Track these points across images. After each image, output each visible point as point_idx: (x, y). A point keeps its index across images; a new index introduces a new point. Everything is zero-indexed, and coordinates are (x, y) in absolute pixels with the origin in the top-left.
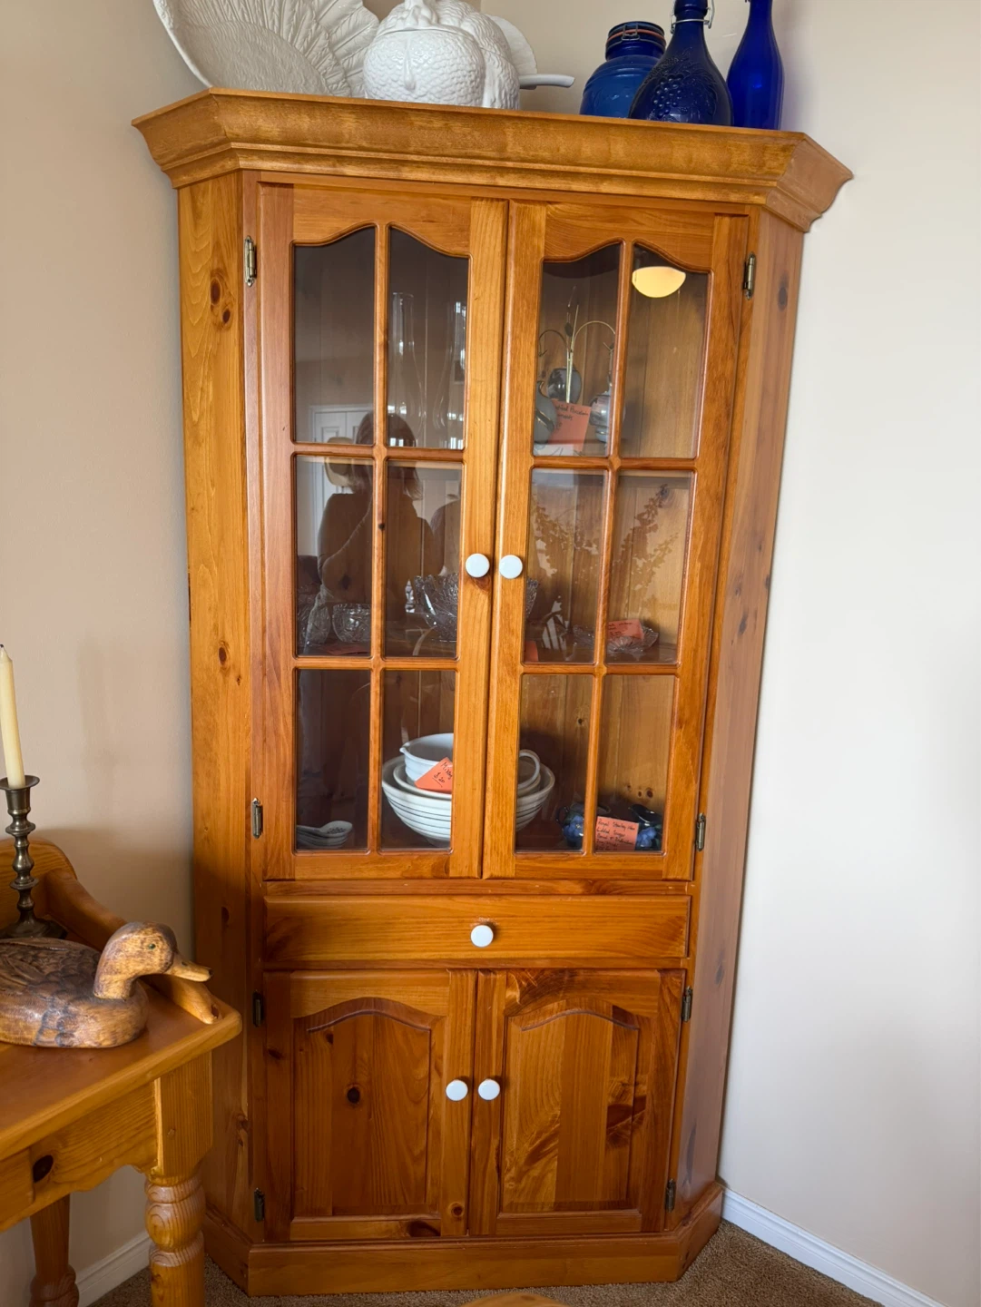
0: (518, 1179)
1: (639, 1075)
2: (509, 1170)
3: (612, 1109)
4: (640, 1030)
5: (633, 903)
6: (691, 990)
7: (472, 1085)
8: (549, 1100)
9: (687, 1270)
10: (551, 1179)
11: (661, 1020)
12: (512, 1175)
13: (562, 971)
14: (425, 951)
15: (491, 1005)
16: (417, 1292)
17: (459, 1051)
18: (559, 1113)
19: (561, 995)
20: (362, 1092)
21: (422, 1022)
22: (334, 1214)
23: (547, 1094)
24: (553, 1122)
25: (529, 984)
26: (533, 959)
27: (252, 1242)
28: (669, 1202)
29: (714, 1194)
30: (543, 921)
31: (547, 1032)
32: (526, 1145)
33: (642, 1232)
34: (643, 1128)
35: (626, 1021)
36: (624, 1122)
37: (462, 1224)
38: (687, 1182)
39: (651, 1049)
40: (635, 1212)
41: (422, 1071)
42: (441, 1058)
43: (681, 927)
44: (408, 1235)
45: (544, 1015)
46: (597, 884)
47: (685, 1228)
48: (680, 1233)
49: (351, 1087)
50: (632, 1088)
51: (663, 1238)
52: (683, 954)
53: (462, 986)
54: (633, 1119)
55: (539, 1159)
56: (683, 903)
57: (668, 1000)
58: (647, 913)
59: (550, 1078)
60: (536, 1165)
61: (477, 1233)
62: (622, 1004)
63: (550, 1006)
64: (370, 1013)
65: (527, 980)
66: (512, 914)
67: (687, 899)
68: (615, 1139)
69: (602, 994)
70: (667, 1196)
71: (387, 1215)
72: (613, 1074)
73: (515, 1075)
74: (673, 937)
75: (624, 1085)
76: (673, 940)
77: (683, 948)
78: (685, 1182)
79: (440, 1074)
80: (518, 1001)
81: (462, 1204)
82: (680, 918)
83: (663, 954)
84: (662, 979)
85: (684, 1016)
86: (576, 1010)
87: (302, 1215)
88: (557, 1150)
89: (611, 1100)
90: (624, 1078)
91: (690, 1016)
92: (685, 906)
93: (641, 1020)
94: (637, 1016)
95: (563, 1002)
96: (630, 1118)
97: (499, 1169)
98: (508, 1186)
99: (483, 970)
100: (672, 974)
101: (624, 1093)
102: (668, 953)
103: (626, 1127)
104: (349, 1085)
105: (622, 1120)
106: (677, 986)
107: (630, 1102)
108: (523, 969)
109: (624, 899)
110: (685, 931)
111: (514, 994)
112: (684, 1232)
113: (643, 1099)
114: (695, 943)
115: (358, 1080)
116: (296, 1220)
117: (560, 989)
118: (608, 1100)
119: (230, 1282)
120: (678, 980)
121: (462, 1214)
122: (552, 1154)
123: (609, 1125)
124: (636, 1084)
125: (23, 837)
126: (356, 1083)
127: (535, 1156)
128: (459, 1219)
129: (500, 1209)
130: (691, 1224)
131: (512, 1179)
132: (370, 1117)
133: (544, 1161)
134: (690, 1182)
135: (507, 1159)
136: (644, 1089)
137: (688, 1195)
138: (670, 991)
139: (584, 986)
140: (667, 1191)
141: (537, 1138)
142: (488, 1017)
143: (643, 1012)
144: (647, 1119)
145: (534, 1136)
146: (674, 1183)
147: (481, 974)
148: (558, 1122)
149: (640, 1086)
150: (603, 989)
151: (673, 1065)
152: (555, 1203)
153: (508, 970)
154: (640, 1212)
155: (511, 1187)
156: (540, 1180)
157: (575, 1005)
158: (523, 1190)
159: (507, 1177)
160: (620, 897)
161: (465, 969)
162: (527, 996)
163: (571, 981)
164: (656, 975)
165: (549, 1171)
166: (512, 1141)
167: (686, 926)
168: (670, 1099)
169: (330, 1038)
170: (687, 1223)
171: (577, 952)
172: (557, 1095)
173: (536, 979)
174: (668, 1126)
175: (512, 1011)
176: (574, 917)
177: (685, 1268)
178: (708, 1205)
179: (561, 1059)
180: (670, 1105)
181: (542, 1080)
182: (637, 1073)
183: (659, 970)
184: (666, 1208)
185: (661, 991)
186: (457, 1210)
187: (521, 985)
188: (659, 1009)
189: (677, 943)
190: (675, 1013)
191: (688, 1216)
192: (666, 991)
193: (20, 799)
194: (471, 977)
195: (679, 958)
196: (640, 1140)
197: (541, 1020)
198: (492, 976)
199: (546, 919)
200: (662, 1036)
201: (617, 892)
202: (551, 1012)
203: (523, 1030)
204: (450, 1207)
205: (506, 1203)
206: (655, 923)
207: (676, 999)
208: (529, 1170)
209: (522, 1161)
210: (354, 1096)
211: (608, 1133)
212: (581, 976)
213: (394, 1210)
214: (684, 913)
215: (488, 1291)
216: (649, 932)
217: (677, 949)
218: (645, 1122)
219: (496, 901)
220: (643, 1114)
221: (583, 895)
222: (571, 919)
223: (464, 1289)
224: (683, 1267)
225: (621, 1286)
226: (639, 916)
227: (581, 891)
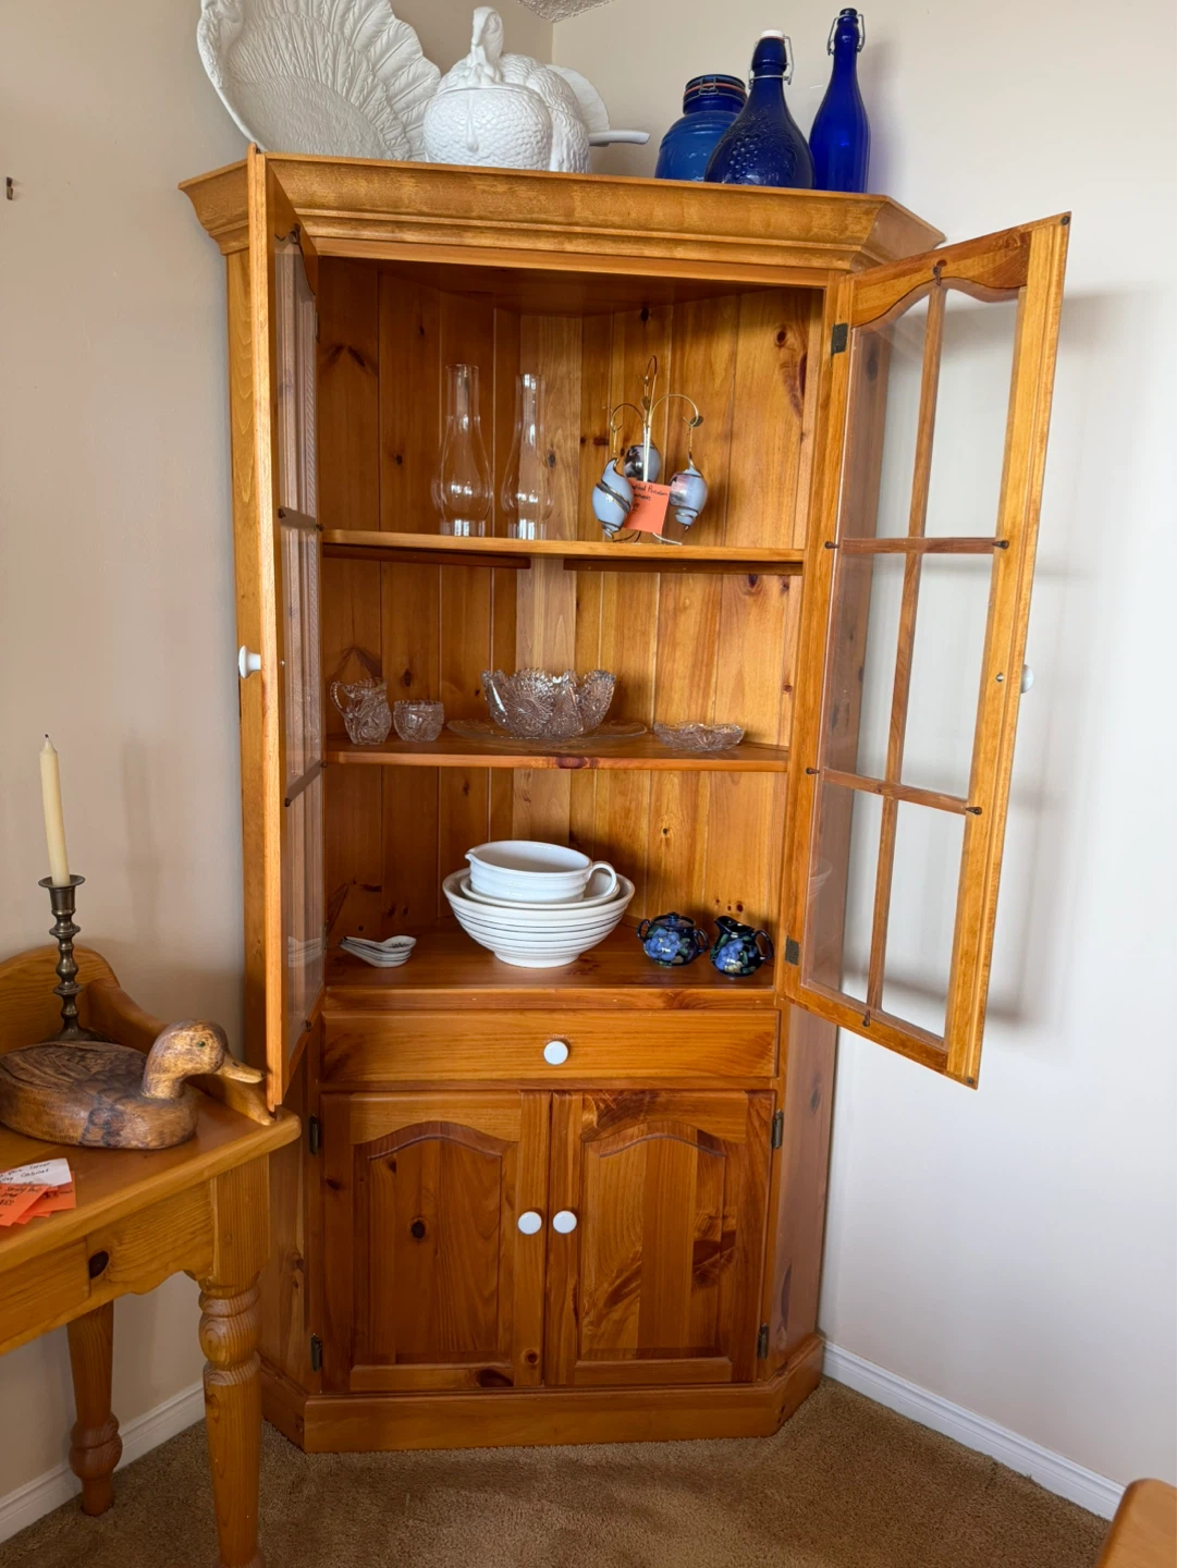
0: (597, 1323)
1: (727, 1208)
2: (587, 1313)
3: (699, 1245)
4: (727, 1158)
5: (720, 1018)
6: (782, 1114)
7: (547, 1219)
8: (629, 1235)
9: (783, 1425)
10: (633, 1323)
11: (749, 1146)
12: (591, 1319)
13: (643, 1092)
14: (493, 1070)
15: (566, 1128)
16: (488, 1448)
17: (532, 1179)
18: (640, 1249)
19: (641, 1118)
20: (428, 1228)
21: (493, 1148)
22: (398, 1362)
23: (628, 1228)
24: (634, 1259)
25: (607, 1106)
26: (611, 1078)
27: (308, 1393)
28: (762, 1348)
29: (812, 1346)
30: (622, 1038)
31: (627, 1160)
32: (606, 1285)
33: (732, 1382)
34: (732, 1266)
35: (712, 1147)
36: (713, 1259)
37: (537, 1373)
38: (783, 1329)
39: (737, 1177)
40: (724, 1360)
41: (492, 1204)
42: (513, 1188)
43: (769, 1044)
44: (478, 1384)
45: (624, 1140)
46: (680, 998)
47: (780, 1379)
48: (774, 1385)
49: (416, 1220)
50: (720, 1222)
51: (756, 1388)
52: (772, 1073)
53: (535, 1108)
54: (721, 1257)
55: (620, 1301)
56: (772, 1018)
57: (757, 1124)
58: (733, 1028)
59: (630, 1210)
60: (616, 1307)
61: (553, 1382)
62: (707, 1128)
63: (630, 1131)
64: (435, 1138)
65: (604, 1101)
66: (589, 1030)
67: (775, 1014)
68: (703, 1277)
69: (685, 1117)
70: (760, 1343)
71: (455, 1362)
72: (699, 1204)
73: (593, 1207)
74: (762, 1055)
75: (710, 1217)
76: (762, 1058)
77: (772, 1066)
78: (779, 1329)
79: (512, 1205)
80: (595, 1124)
81: (537, 1351)
82: (768, 1034)
83: (750, 1073)
84: (751, 1101)
85: (775, 1141)
86: (658, 1134)
87: (362, 1363)
88: (639, 1291)
89: (697, 1235)
90: (711, 1210)
91: (781, 1144)
92: (774, 1021)
93: (728, 1145)
94: (724, 1142)
95: (643, 1127)
96: (718, 1256)
97: (576, 1310)
98: (586, 1330)
99: (557, 1091)
100: (761, 1095)
101: (710, 1228)
102: (756, 1072)
103: (714, 1265)
104: (413, 1218)
105: (711, 1255)
106: (767, 1109)
107: (718, 1238)
108: (601, 1091)
109: (708, 1014)
110: (774, 1048)
111: (591, 1117)
112: (780, 1382)
113: (733, 1233)
114: (785, 1062)
115: (424, 1213)
116: (357, 1368)
117: (641, 1111)
118: (693, 1235)
119: (286, 1439)
120: (768, 1102)
121: (537, 1362)
122: (634, 1295)
123: (694, 1264)
124: (724, 1217)
125: (67, 939)
126: (420, 1216)
127: (616, 1297)
128: (534, 1367)
129: (579, 1357)
130: (787, 1375)
131: (591, 1323)
132: (436, 1252)
133: (626, 1301)
134: (786, 1329)
135: (585, 1302)
136: (732, 1223)
137: (783, 1346)
138: (758, 1114)
139: (666, 1108)
140: (760, 1337)
141: (617, 1277)
142: (564, 1144)
143: (730, 1137)
144: (737, 1255)
145: (614, 1275)
146: (767, 1328)
147: (556, 1096)
148: (639, 1259)
149: (729, 1219)
150: (686, 1111)
151: (764, 1194)
152: (638, 1350)
153: (584, 1091)
154: (731, 1360)
155: (589, 1333)
156: (622, 1321)
157: (658, 1130)
158: (603, 1334)
159: (585, 1321)
160: (702, 1011)
161: (539, 1091)
162: (604, 1120)
163: (652, 1102)
164: (744, 1096)
165: (631, 1313)
166: (590, 1282)
167: (774, 1042)
168: (761, 1232)
169: (393, 1166)
170: (783, 1374)
171: (657, 1071)
172: (638, 1230)
173: (615, 1100)
174: (760, 1262)
175: (590, 1136)
176: (656, 1033)
177: (781, 1423)
178: (806, 1357)
179: (642, 1190)
180: (761, 1240)
181: (622, 1212)
182: (724, 1205)
183: (748, 1092)
184: (759, 1353)
185: (749, 1114)
186: (531, 1357)
187: (598, 1107)
188: (748, 1133)
189: (765, 1061)
190: (765, 1139)
191: (784, 1367)
192: (754, 1113)
193: (63, 898)
194: (545, 1098)
195: (768, 1078)
196: (728, 1279)
197: (621, 1146)
198: (567, 1097)
199: (625, 1036)
200: (752, 1163)
201: (701, 1005)
202: (632, 1138)
203: (601, 1156)
204: (523, 1355)
205: (584, 1351)
206: (744, 1040)
207: (765, 1122)
208: (608, 1314)
209: (601, 1304)
210: (418, 1230)
211: (694, 1271)
212: (663, 1097)
213: (463, 1357)
214: (772, 1028)
215: (566, 1447)
216: (736, 1049)
217: (766, 1067)
218: (734, 1262)
219: (570, 1016)
220: (732, 1253)
221: (665, 1009)
222: (651, 1035)
223: (539, 1445)
224: (779, 1421)
225: (710, 1441)
226: (724, 1033)
227: (662, 1005)
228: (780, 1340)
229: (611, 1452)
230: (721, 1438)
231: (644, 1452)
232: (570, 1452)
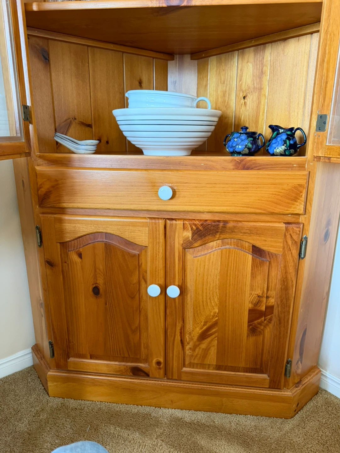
0: (194, 349)
1: (269, 292)
2: (188, 343)
3: (251, 311)
4: (270, 263)
5: (268, 175)
6: (306, 238)
7: (164, 289)
8: (211, 303)
9: (297, 413)
10: (213, 351)
11: (284, 255)
12: (190, 347)
13: (219, 221)
14: (131, 204)
15: (174, 240)
16: (137, 405)
17: (156, 267)
18: (217, 311)
19: (217, 236)
20: (101, 291)
21: (134, 249)
22: (92, 357)
23: (210, 299)
24: (213, 316)
25: (197, 228)
26: (200, 212)
27: (50, 369)
28: (287, 373)
29: (315, 373)
30: (206, 187)
31: (209, 259)
32: (198, 329)
33: (269, 388)
34: (271, 325)
35: (261, 256)
36: (259, 320)
37: (162, 371)
38: (300, 362)
39: (276, 274)
40: (265, 376)
41: (135, 279)
42: (146, 272)
43: (301, 192)
44: (131, 374)
45: (208, 249)
46: (243, 163)
47: (297, 389)
48: (293, 392)
49: (94, 286)
50: (265, 299)
51: (283, 393)
52: (302, 212)
53: (156, 228)
54: (265, 320)
55: (206, 338)
56: (303, 175)
57: (290, 242)
58: (277, 181)
59: (211, 289)
60: (204, 342)
61: (170, 378)
62: (258, 244)
63: (211, 244)
64: (103, 241)
65: (195, 225)
66: (186, 181)
67: (306, 173)
68: (253, 330)
69: (244, 237)
70: (286, 369)
71: (119, 361)
72: (252, 288)
73: (190, 284)
74: (295, 199)
75: (259, 296)
76: (296, 201)
77: (302, 207)
78: (298, 362)
79: (146, 282)
80: (190, 238)
81: (162, 360)
82: (300, 185)
83: (287, 210)
84: (287, 229)
85: (301, 256)
86: (227, 246)
87: (74, 356)
88: (217, 334)
89: (250, 306)
90: (259, 292)
91: (305, 256)
92: (305, 178)
93: (271, 255)
94: (268, 252)
95: (219, 242)
96: (263, 318)
97: (182, 342)
98: (188, 352)
99: (169, 219)
100: (293, 225)
101: (258, 303)
102: (291, 210)
103: (260, 324)
104: (93, 285)
105: (258, 318)
106: (297, 234)
107: (263, 308)
108: (194, 220)
109: (261, 172)
110: (304, 195)
111: (188, 234)
112: (296, 391)
113: (272, 307)
114: (311, 205)
115: (98, 282)
116: (71, 359)
117: (217, 232)
118: (248, 306)
119: (43, 388)
120: (298, 229)
121: (162, 366)
122: (213, 336)
123: (249, 321)
124: (267, 297)
126: (97, 284)
127: (203, 336)
128: (160, 368)
129: (184, 366)
130: (301, 387)
131: (190, 349)
132: (106, 304)
133: (209, 339)
134: (301, 363)
135: (187, 337)
136: (272, 301)
137: (299, 371)
138: (291, 237)
139: (233, 230)
140: (286, 366)
141: (204, 325)
142: (173, 249)
143: (272, 250)
144: (274, 320)
145: (202, 323)
146: (291, 361)
147: (168, 221)
148: (217, 316)
149: (270, 299)
150: (245, 233)
151: (293, 285)
152: (216, 365)
153: (185, 220)
154: (269, 376)
155: (190, 354)
156: (207, 350)
157: (228, 244)
158: (197, 355)
159: (187, 347)
160: (258, 171)
161: (158, 218)
162: (196, 235)
163: (224, 227)
164: (284, 225)
165: (213, 344)
166: (189, 325)
167: (304, 192)
168: (290, 307)
169: (80, 255)
170: (298, 386)
171: (228, 208)
172: (216, 300)
173: (202, 225)
174: (288, 325)
175: (187, 246)
176: (227, 184)
177: (296, 412)
178: (312, 378)
179: (218, 277)
180: (289, 312)
181: (206, 289)
182: (268, 290)
183: (285, 223)
184: (285, 375)
185: (285, 236)
186: (159, 363)
187: (192, 229)
188: (284, 248)
189: (297, 203)
190: (295, 252)
191: (299, 382)
192: (288, 236)
194: (162, 222)
195: (299, 215)
196: (268, 332)
197: (206, 252)
198: (174, 222)
199: (208, 185)
200: (285, 267)
201: (257, 168)
202: (212, 248)
203: (194, 257)
204: (154, 361)
205: (187, 363)
206: (284, 189)
207: (296, 242)
208: (199, 344)
209: (195, 338)
210: (96, 291)
211: (249, 326)
212: (231, 225)
213: (124, 359)
214: (303, 182)
215: (177, 410)
216: (278, 195)
217: (298, 207)
218: (273, 322)
219: (175, 173)
220: (272, 317)
221: (234, 169)
222: (224, 186)
223: (163, 407)
224: (295, 411)
225: (255, 417)
226: (271, 184)
227: (232, 167)
228: (298, 368)
229: (200, 416)
230: (262, 416)
231: (219, 419)
232: (178, 413)
